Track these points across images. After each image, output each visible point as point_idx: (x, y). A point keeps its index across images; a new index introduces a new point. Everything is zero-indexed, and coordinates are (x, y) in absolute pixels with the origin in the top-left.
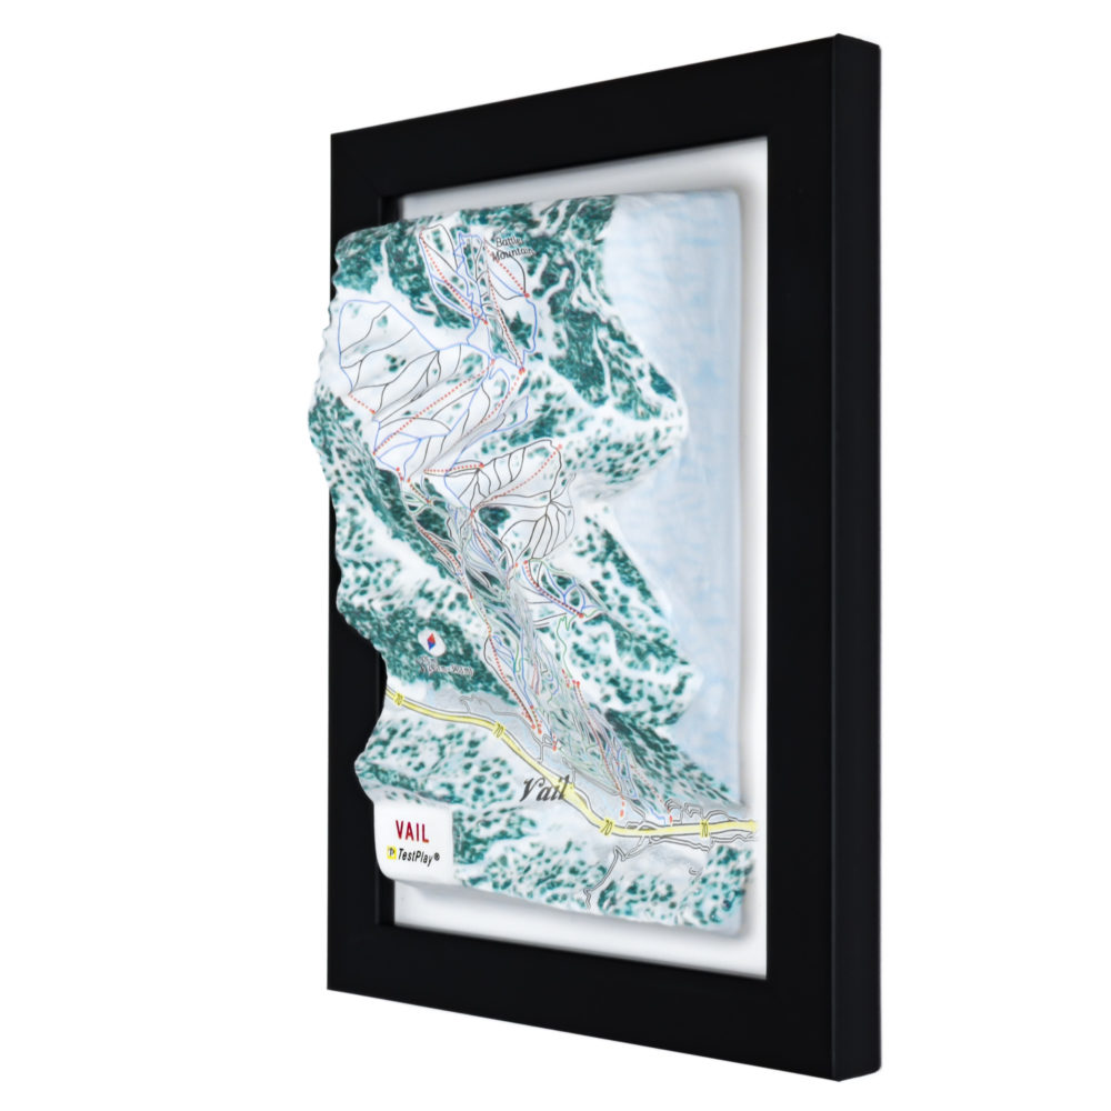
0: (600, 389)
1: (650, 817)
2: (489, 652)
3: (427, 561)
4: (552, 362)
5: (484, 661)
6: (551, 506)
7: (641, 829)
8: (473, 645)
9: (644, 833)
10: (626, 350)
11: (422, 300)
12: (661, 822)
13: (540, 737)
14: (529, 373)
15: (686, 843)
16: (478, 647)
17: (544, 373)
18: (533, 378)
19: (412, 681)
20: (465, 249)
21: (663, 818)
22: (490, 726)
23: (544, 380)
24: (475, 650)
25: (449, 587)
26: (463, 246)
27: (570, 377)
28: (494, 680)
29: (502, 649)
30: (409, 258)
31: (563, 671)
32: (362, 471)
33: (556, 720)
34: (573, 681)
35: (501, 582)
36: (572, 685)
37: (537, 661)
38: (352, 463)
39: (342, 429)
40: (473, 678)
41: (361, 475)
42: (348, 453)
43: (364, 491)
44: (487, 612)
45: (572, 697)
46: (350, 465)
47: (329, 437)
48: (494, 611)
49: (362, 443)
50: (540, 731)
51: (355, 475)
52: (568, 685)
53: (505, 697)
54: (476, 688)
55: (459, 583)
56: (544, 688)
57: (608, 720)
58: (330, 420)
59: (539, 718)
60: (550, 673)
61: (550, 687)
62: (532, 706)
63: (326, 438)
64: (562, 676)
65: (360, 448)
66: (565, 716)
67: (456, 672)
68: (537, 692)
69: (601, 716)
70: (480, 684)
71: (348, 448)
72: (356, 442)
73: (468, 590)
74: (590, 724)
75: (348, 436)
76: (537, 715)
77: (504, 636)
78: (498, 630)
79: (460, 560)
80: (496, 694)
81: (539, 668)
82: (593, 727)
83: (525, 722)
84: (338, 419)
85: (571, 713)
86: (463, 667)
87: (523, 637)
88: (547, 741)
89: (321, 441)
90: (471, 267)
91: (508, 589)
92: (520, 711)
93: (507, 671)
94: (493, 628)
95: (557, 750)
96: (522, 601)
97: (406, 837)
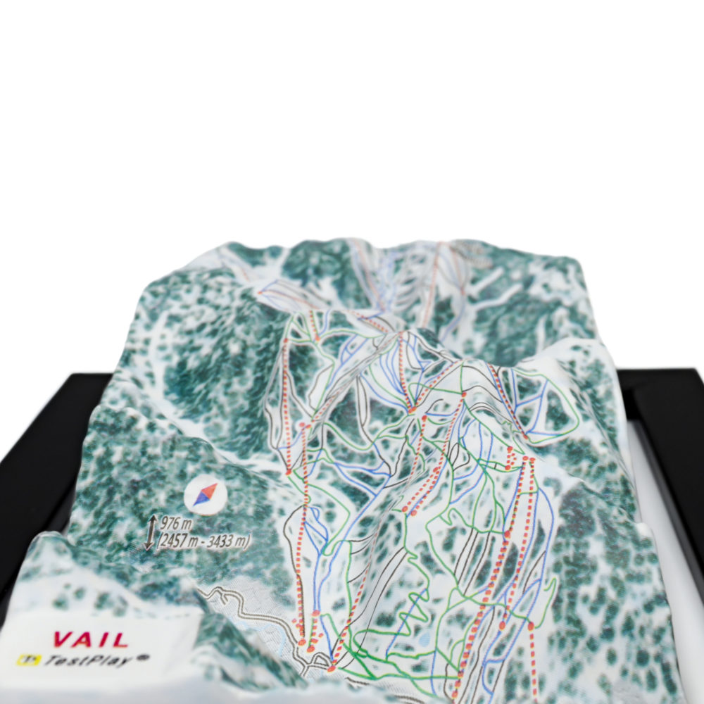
2: (295, 523)
5: (281, 531)
8: (276, 508)
16: (281, 512)
24: (274, 515)
26: (393, 259)
31: (510, 448)
32: (191, 342)
33: (418, 562)
34: (525, 458)
35: (399, 409)
36: (518, 463)
37: (449, 460)
38: (181, 333)
39: (205, 288)
40: (243, 554)
41: (181, 350)
42: (185, 320)
43: (169, 370)
44: (320, 477)
45: (506, 486)
46: (175, 336)
47: (170, 301)
48: (335, 473)
49: (238, 292)
50: (311, 648)
51: (169, 351)
52: (507, 468)
53: (282, 589)
54: (236, 572)
55: (275, 459)
56: (438, 498)
57: (562, 509)
58: (188, 282)
59: (319, 630)
60: (473, 463)
61: (458, 489)
62: (316, 612)
63: (163, 301)
64: (502, 458)
65: (224, 301)
66: (448, 545)
67: (214, 548)
68: (413, 513)
69: (556, 502)
70: (249, 566)
71: (192, 314)
72: (223, 296)
73: (287, 466)
74: (507, 534)
75: (210, 295)
76: (318, 624)
77: (327, 510)
78: (323, 501)
79: (298, 429)
80: (267, 582)
81: (448, 466)
82: (511, 540)
83: (290, 635)
84: (206, 279)
85: (473, 527)
86: (236, 537)
87: (376, 495)
88: (320, 660)
89: (154, 303)
90: (396, 272)
91: (414, 409)
92: (292, 616)
93: (309, 552)
94: (314, 501)
95: (336, 670)
96: (446, 405)
97: (73, 646)
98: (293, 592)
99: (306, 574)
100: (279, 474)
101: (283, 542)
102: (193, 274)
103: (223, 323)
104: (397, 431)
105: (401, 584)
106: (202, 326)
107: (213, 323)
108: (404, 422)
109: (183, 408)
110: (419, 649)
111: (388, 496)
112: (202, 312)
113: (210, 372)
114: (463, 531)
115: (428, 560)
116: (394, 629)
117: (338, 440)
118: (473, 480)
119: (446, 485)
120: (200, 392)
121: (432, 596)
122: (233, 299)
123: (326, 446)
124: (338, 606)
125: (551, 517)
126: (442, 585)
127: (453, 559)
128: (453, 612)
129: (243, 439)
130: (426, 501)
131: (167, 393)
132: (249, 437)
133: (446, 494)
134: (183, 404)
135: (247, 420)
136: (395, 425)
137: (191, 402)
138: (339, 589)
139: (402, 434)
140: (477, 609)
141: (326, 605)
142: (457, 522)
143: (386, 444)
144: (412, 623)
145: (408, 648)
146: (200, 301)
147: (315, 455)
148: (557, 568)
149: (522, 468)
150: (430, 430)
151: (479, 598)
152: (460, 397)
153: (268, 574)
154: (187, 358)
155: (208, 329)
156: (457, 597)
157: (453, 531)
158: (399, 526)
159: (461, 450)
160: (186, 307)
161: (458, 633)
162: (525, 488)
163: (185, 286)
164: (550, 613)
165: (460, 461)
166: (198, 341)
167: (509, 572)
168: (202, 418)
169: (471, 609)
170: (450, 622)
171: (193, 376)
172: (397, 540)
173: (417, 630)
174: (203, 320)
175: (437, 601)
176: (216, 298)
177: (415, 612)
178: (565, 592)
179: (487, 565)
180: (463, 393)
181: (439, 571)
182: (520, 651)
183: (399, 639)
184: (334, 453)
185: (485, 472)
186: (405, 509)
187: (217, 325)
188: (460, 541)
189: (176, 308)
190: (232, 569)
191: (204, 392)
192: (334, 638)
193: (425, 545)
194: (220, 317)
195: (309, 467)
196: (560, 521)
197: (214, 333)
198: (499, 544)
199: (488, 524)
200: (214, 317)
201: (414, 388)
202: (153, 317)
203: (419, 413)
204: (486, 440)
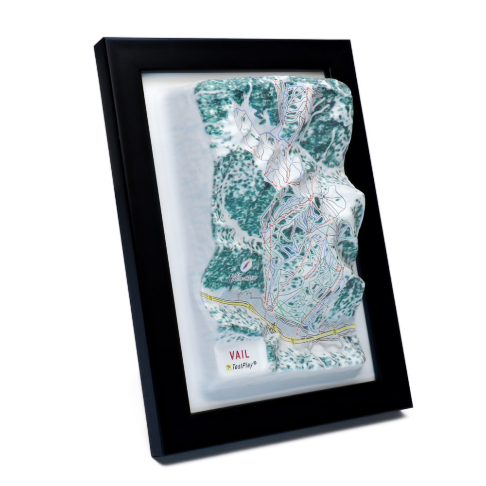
0: (321, 154)
1: (310, 333)
2: (268, 268)
3: (243, 229)
4: (301, 143)
5: (264, 272)
6: (324, 199)
7: (307, 339)
8: (264, 264)
9: (308, 340)
10: (346, 138)
11: (263, 112)
12: (316, 334)
13: (266, 307)
14: (292, 147)
15: (327, 340)
17: (297, 147)
18: (293, 149)
20: (289, 92)
21: (316, 332)
22: (246, 305)
23: (297, 150)
24: (263, 267)
25: (253, 240)
26: (288, 91)
27: (307, 149)
28: (263, 281)
29: (273, 266)
30: (270, 92)
31: (338, 264)
32: (235, 186)
33: (305, 292)
34: (342, 268)
35: (304, 231)
36: (339, 270)
37: (320, 263)
38: (232, 182)
39: (243, 164)
40: (254, 282)
41: (231, 188)
42: (234, 177)
43: (227, 196)
44: (276, 248)
45: (334, 276)
46: (230, 183)
47: (230, 169)
48: (280, 247)
49: (256, 171)
51: (227, 188)
52: (336, 270)
53: (262, 289)
54: (252, 287)
55: (261, 237)
56: (314, 275)
57: (347, 283)
58: (237, 160)
59: (269, 298)
60: (327, 266)
61: (321, 274)
62: (269, 293)
63: (228, 169)
64: (335, 266)
65: (250, 173)
66: (314, 288)
67: (246, 280)
68: (307, 279)
69: (346, 282)
70: (255, 284)
71: (237, 174)
72: (250, 170)
73: (264, 240)
74: (330, 288)
75: (245, 168)
76: (269, 297)
77: (276, 259)
78: (275, 257)
79: (269, 226)
80: (259, 288)
81: (319, 265)
82: (331, 289)
83: (262, 301)
84: (244, 160)
85: (322, 284)
86: (253, 276)
87: (291, 257)
88: (269, 308)
89: (224, 170)
90: (289, 99)
91: (309, 233)
92: (263, 295)
93: (270, 276)
94: (273, 257)
95: (274, 311)
96: (320, 237)
97: (236, 358)
98: (264, 289)
99: (269, 282)
100: (261, 244)
101: (264, 275)
102: (238, 155)
103: (249, 183)
104: (302, 238)
105: (298, 296)
106: (240, 181)
107: (245, 181)
108: (305, 236)
109: (231, 213)
110: (298, 311)
111: (295, 259)
112: (241, 175)
113: (243, 204)
114: (319, 285)
115: (307, 291)
116: (293, 306)
117: (283, 239)
118: (326, 272)
119: (317, 272)
120: (238, 210)
121: (306, 300)
122: (254, 174)
123: (279, 240)
124: (275, 290)
125: (343, 284)
126: (309, 297)
127: (314, 291)
128: (310, 304)
129: (250, 225)
130: (311, 276)
131: (225, 206)
132: (252, 225)
133: (317, 274)
134: (231, 211)
135: (252, 220)
136: (302, 236)
137: (235, 212)
138: (276, 285)
139: (303, 240)
140: (316, 303)
141: (272, 291)
142: (318, 283)
143: (298, 241)
144: (298, 305)
145: (296, 311)
146: (241, 170)
147: (275, 241)
148: (340, 295)
149: (340, 271)
150: (313, 244)
151: (317, 301)
152: (325, 236)
153: (259, 286)
154: (234, 192)
155: (243, 183)
156: (312, 300)
157: (316, 285)
158: (302, 281)
159: (324, 261)
160: (235, 171)
161: (309, 308)
162: (339, 278)
163: (236, 162)
164: (334, 305)
165: (323, 265)
166: (238, 186)
167: (327, 296)
168: (238, 218)
169: (315, 303)
170: (308, 306)
171: (236, 201)
172: (300, 285)
173: (299, 307)
174: (241, 178)
175: (306, 301)
176: (247, 170)
177: (300, 303)
178: (339, 300)
179: (322, 294)
180: (327, 235)
181: (309, 294)
182: (323, 312)
183: (294, 309)
184: (281, 242)
185: (329, 270)
186: (304, 277)
187: (246, 183)
188: (317, 287)
189: (231, 172)
190: (250, 286)
191: (240, 210)
192: (273, 300)
193: (308, 287)
194: (248, 180)
195: (272, 245)
196: (345, 286)
197: (245, 186)
198: (327, 290)
199: (326, 284)
200: (245, 178)
201: (310, 225)
202: (224, 176)
203: (311, 235)
204: (332, 259)
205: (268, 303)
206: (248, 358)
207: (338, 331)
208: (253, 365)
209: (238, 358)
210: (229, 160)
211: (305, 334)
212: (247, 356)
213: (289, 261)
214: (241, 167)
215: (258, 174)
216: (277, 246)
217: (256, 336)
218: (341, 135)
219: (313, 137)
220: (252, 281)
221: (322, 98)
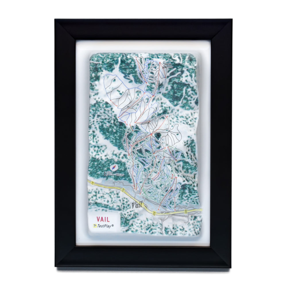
1: (168, 210)
2: (132, 170)
3: (114, 145)
4: (163, 94)
5: (129, 172)
6: (169, 132)
7: (165, 213)
8: (128, 168)
9: (166, 214)
10: (194, 94)
11: (129, 76)
12: (172, 211)
14: (155, 97)
15: (180, 216)
16: (129, 168)
17: (160, 97)
18: (157, 98)
19: (98, 178)
20: (148, 64)
21: (173, 210)
22: (120, 189)
23: (160, 98)
24: (128, 169)
25: (121, 152)
26: (148, 63)
27: (168, 98)
28: (130, 177)
29: (135, 169)
30: (131, 65)
31: (172, 175)
32: (103, 121)
33: (155, 187)
34: (175, 177)
35: (151, 152)
36: (174, 178)
37: (161, 172)
39: (105, 110)
40: (122, 177)
41: (102, 122)
42: (101, 116)
43: (100, 126)
44: (135, 159)
45: (171, 181)
47: (97, 112)
48: (138, 159)
49: (113, 114)
50: (136, 190)
51: (99, 122)
52: (172, 178)
53: (130, 181)
54: (122, 179)
55: (126, 151)
56: (159, 179)
57: (181, 186)
58: (101, 107)
59: (137, 186)
60: (165, 175)
61: (162, 178)
62: (137, 183)
64: (171, 176)
65: (110, 115)
66: (161, 186)
67: (117, 175)
68: (154, 180)
70: (124, 178)
71: (103, 115)
72: (109, 114)
73: (128, 153)
74: (171, 187)
75: (106, 112)
76: (137, 185)
77: (137, 165)
79: (130, 146)
80: (127, 180)
81: (161, 174)
83: (132, 187)
84: (105, 107)
85: (165, 185)
86: (121, 174)
87: (147, 165)
88: (138, 192)
89: (93, 112)
90: (148, 68)
91: (154, 153)
92: (132, 184)
93: (134, 174)
94: (135, 163)
95: (141, 194)
96: (161, 157)
97: (101, 221)
98: (132, 181)
99: (134, 178)
100: (127, 155)
101: (130, 174)
102: (101, 104)
103: (111, 121)
105: (152, 189)
106: (105, 119)
107: (108, 119)
108: (152, 154)
109: (104, 136)
110: (155, 197)
111: (149, 167)
112: (105, 116)
113: (110, 132)
114: (163, 185)
116: (151, 194)
117: (139, 154)
118: (165, 178)
119: (160, 177)
120: (108, 135)
122: (112, 116)
123: (136, 154)
124: (141, 182)
125: (179, 187)
127: (161, 188)
128: (161, 194)
130: (157, 179)
131: (100, 131)
132: (119, 144)
133: (160, 179)
135: (119, 141)
136: (150, 155)
137: (106, 136)
138: (141, 179)
139: (152, 157)
141: (138, 182)
142: (162, 183)
143: (148, 157)
146: (104, 113)
147: (134, 155)
148: (180, 192)
150: (158, 160)
151: (166, 193)
152: (163, 157)
154: (103, 124)
156: (162, 192)
158: (152, 181)
159: (163, 172)
160: (101, 113)
162: (175, 182)
164: (178, 197)
165: (163, 174)
166: (105, 122)
167: (171, 191)
168: (109, 139)
171: (106, 130)
172: (151, 183)
173: (155, 195)
175: (158, 192)
177: (155, 193)
178: (181, 195)
179: (167, 190)
181: (159, 189)
184: (138, 156)
185: (168, 177)
186: (153, 179)
187: (109, 120)
189: (99, 114)
192: (140, 188)
193: (156, 185)
194: (110, 119)
195: (133, 157)
196: (181, 188)
197: (109, 122)
198: (170, 188)
199: (168, 185)
200: (108, 118)
201: (154, 149)
202: (94, 116)
203: (155, 155)
204: (168, 171)
205: (137, 189)
206: (109, 222)
207: (188, 211)
208: (111, 227)
209: (102, 221)
210: (95, 107)
211: (164, 210)
212: (108, 221)
213: (146, 167)
214: (104, 111)
215: (115, 116)
216: (136, 158)
217: (114, 210)
218: (189, 92)
219: (172, 91)
220: (121, 176)
221: (174, 68)
